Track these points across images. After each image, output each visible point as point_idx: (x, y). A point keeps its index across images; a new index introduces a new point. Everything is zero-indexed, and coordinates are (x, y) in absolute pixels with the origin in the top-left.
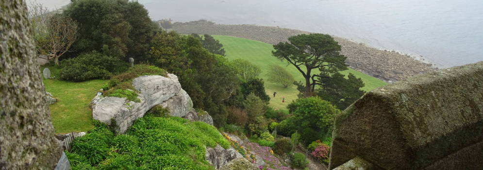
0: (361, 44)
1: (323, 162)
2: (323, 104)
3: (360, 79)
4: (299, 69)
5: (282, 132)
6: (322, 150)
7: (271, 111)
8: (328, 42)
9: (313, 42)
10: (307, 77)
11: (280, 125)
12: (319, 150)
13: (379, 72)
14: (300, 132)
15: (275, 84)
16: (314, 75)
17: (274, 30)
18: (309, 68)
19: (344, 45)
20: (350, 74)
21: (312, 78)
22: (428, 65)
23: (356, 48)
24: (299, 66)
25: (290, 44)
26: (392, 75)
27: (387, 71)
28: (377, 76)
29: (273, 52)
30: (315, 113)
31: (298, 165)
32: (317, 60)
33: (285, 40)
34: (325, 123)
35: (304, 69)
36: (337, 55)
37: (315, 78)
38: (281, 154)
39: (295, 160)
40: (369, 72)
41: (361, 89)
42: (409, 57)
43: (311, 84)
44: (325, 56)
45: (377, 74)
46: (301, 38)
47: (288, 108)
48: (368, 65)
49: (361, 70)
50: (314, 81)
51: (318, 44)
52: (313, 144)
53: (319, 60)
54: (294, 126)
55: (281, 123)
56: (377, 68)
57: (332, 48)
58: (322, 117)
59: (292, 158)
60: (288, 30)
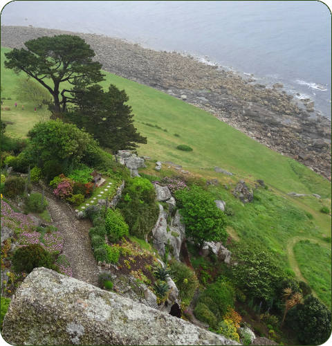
0: (136, 45)
1: (67, 201)
2: (66, 128)
3: (123, 91)
4: (43, 83)
5: (20, 168)
6: (66, 186)
7: (7, 142)
8: (77, 46)
9: (57, 46)
10: (55, 93)
11: (17, 159)
12: (61, 186)
13: (157, 80)
14: (41, 166)
15: (25, 103)
16: (64, 90)
17: (25, 30)
18: (57, 82)
19: (116, 47)
20: (111, 85)
21: (62, 94)
22: (213, 68)
23: (129, 50)
24: (43, 80)
25: (27, 50)
26: (172, 83)
27: (166, 78)
28: (154, 85)
29: (5, 62)
30: (56, 140)
31: (35, 208)
32: (65, 70)
33: (21, 46)
34: (68, 152)
35: (50, 83)
36: (89, 62)
37: (66, 94)
38: (13, 198)
39: (31, 203)
40: (144, 81)
41: (125, 103)
42: (192, 58)
43: (61, 103)
44: (74, 64)
45: (155, 83)
46: (41, 42)
47: (28, 136)
48: (144, 72)
49: (135, 79)
50: (65, 98)
51: (62, 49)
52: (56, 180)
53: (68, 70)
54: (32, 159)
55: (18, 157)
56: (154, 75)
57: (81, 54)
58: (64, 145)
59: (27, 200)
60: (44, 30)
